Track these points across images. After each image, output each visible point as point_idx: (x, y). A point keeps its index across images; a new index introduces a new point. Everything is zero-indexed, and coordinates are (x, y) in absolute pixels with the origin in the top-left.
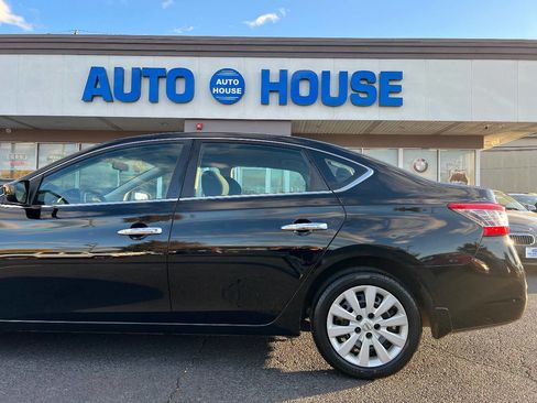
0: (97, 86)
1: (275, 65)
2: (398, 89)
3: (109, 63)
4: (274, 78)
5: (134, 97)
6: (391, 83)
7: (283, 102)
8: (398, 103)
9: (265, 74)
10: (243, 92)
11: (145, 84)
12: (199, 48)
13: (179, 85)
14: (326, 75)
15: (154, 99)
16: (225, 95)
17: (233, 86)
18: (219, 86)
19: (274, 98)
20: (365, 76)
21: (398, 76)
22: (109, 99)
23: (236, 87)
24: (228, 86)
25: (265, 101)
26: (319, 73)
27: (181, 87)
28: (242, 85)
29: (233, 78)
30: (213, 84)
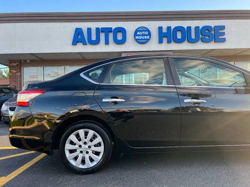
0: (78, 37)
1: (165, 24)
2: (223, 34)
3: (84, 26)
4: (164, 31)
5: (97, 42)
6: (220, 31)
7: (169, 42)
8: (224, 40)
9: (160, 28)
10: (150, 37)
11: (102, 36)
12: (128, 17)
13: (119, 35)
14: (189, 28)
15: (107, 43)
16: (141, 39)
17: (145, 35)
18: (139, 35)
19: (165, 40)
20: (207, 28)
21: (223, 28)
22: (85, 44)
23: (147, 35)
24: (143, 35)
25: (161, 42)
26: (185, 27)
27: (120, 37)
28: (150, 34)
29: (145, 31)
30: (135, 34)
